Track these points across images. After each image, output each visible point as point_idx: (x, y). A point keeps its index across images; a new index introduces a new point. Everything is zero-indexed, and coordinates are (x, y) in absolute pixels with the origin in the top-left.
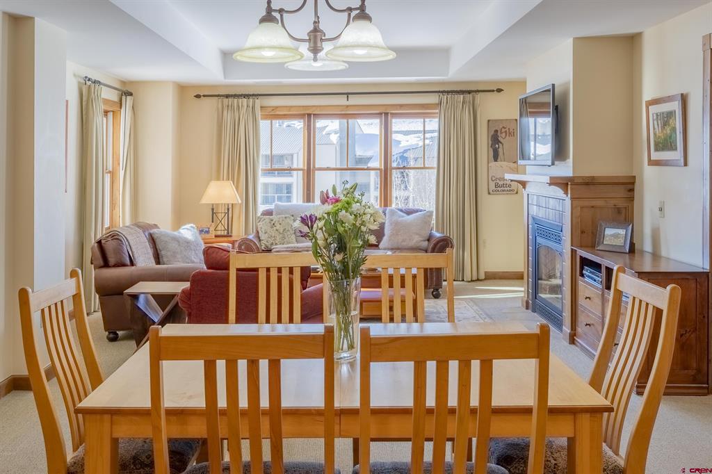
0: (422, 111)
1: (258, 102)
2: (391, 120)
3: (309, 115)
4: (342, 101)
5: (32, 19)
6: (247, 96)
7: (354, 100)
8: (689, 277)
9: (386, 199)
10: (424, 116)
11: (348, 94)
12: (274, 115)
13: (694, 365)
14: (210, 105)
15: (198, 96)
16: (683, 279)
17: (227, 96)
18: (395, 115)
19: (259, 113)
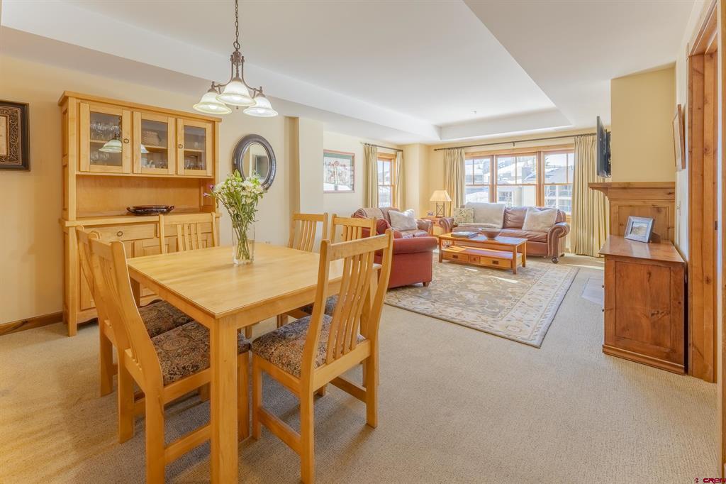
0: (564, 149)
1: (463, 151)
2: (544, 156)
3: (493, 156)
4: (511, 146)
5: (298, 118)
6: (457, 148)
7: (518, 146)
8: (661, 264)
9: (540, 200)
10: (567, 151)
11: (514, 142)
12: (474, 157)
13: (669, 344)
14: (441, 154)
15: (436, 150)
16: (654, 265)
17: (449, 149)
18: (545, 153)
19: (464, 156)
